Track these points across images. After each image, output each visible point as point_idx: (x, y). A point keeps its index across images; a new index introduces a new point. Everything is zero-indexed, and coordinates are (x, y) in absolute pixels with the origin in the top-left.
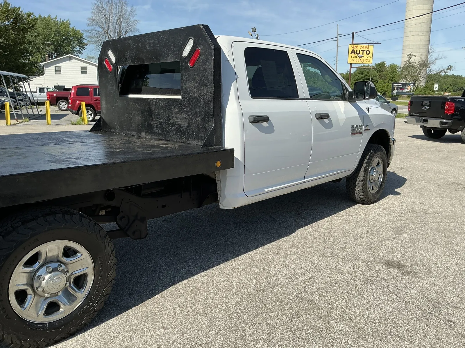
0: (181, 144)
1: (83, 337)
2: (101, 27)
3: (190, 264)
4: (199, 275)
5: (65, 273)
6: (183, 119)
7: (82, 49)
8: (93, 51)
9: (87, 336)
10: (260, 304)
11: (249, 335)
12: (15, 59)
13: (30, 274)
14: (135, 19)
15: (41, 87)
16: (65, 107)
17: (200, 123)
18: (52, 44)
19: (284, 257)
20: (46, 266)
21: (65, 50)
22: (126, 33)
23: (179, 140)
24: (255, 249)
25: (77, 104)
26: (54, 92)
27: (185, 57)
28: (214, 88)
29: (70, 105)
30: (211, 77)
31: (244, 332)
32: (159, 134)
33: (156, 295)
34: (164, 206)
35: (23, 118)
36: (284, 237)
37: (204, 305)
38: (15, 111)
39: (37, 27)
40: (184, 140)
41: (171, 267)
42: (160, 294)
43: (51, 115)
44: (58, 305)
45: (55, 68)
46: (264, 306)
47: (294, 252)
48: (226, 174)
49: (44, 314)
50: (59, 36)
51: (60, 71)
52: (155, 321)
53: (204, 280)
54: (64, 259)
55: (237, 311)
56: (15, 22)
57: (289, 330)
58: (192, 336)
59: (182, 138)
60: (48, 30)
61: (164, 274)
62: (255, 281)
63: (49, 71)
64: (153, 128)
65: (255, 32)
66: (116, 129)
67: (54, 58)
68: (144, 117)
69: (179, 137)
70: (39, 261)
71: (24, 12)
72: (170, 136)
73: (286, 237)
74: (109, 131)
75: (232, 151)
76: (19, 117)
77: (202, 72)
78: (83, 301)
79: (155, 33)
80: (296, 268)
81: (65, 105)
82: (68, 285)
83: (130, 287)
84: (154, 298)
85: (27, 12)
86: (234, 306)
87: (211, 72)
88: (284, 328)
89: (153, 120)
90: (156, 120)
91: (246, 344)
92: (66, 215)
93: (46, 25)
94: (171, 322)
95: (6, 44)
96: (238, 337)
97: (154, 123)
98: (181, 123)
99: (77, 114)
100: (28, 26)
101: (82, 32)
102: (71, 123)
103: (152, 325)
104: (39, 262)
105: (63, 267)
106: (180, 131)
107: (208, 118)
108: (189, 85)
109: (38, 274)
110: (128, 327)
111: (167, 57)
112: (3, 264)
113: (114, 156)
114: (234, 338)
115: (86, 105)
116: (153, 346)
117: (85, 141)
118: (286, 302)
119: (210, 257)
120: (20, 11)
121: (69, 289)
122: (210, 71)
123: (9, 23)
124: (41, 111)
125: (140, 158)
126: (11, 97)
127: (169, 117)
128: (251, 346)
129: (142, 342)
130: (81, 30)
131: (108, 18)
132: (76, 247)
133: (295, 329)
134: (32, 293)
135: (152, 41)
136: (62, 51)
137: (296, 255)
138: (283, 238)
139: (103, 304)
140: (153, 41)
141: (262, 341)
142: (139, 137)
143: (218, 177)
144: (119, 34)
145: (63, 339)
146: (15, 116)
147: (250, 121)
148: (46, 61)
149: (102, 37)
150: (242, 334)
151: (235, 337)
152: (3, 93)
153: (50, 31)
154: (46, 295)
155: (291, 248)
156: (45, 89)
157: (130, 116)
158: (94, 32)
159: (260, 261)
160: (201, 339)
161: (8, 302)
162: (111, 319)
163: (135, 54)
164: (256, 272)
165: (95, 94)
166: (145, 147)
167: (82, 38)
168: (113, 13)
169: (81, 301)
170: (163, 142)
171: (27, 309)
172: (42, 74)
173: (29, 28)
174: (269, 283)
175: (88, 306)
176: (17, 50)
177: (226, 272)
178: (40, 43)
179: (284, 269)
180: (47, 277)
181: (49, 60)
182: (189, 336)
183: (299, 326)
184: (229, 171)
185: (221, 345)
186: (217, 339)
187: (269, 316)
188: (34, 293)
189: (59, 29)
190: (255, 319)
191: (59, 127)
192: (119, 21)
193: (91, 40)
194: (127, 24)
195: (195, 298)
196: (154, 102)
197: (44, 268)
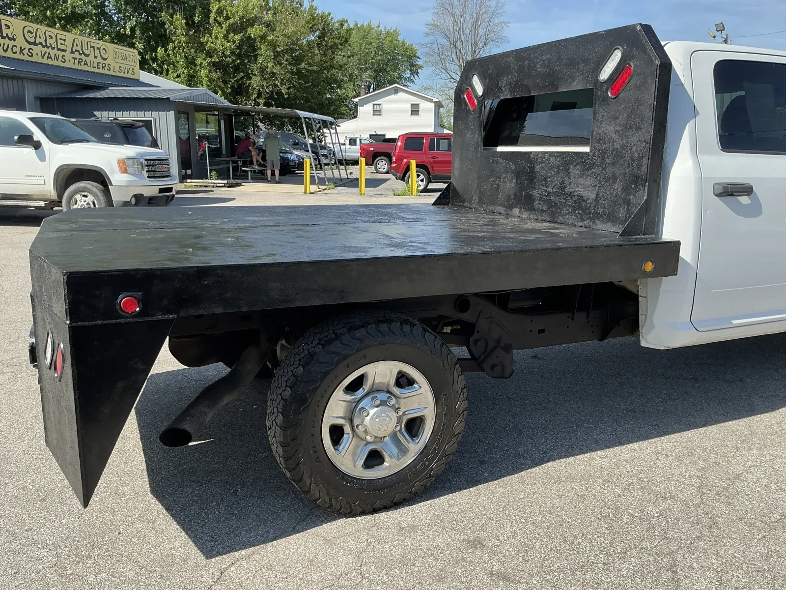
0: (582, 230)
1: (412, 512)
2: (447, 37)
3: (579, 434)
4: (594, 454)
5: (397, 410)
6: (589, 187)
7: (413, 75)
8: (430, 77)
9: (417, 511)
10: (707, 521)
11: (683, 567)
12: (319, 93)
13: (350, 403)
14: (502, 19)
15: (351, 136)
16: (384, 169)
17: (619, 193)
18: (370, 69)
19: (759, 449)
20: (372, 396)
21: (389, 78)
22: (485, 44)
23: (578, 222)
24: (701, 427)
25: (403, 165)
26: (370, 145)
27: (603, 81)
28: (652, 133)
29: (394, 165)
30: (649, 114)
31: (675, 560)
32: (543, 211)
33: (521, 472)
34: (541, 331)
35: (327, 184)
36: (761, 413)
37: (603, 503)
38: (317, 172)
39: (351, 43)
40: (586, 223)
41: (546, 433)
42: (529, 471)
43: (366, 179)
44: (381, 456)
45: (374, 107)
46: (713, 525)
47: (780, 442)
48: (660, 286)
49: (362, 466)
50: (381, 55)
51: (380, 111)
52: (520, 511)
53: (603, 463)
54: (396, 390)
55: (662, 525)
56: (322, 37)
57: (760, 574)
58: (581, 547)
59: (583, 219)
60: (367, 46)
61: (534, 441)
62: (698, 481)
63: (365, 111)
64: (533, 201)
65: (721, 31)
66: (473, 202)
67: (371, 90)
68: (521, 183)
69: (577, 217)
70: (363, 386)
71: (335, 20)
72: (562, 215)
73: (765, 415)
74: (461, 206)
75: (676, 245)
76: (322, 181)
77: (633, 105)
78: (416, 456)
79: (554, 44)
80: (780, 472)
81: (385, 164)
82: (398, 428)
83: (481, 452)
84: (519, 476)
85: (340, 19)
86: (656, 515)
87: (650, 105)
88: (750, 569)
89: (534, 188)
90: (539, 189)
91: (676, 579)
92: (404, 325)
93: (364, 37)
94: (546, 518)
95: (308, 71)
96: (663, 566)
97: (535, 193)
98: (585, 194)
99: (403, 179)
100: (339, 41)
101: (416, 47)
102: (392, 193)
103: (515, 516)
104: (363, 389)
105: (393, 401)
106: (581, 208)
107: (636, 186)
108: (606, 129)
109: (360, 406)
110: (477, 510)
111: (571, 82)
112: (320, 385)
113: (477, 243)
114: (654, 565)
115: (418, 166)
116: (516, 548)
117: (429, 218)
118: (757, 527)
119: (615, 427)
120: (330, 18)
121: (399, 434)
122: (647, 103)
123: (313, 38)
124: (351, 173)
125: (516, 248)
126: (313, 152)
127: (563, 182)
128: (686, 586)
129: (500, 538)
130: (415, 44)
131: (459, 22)
132: (415, 375)
133: (772, 575)
134: (350, 433)
135: (547, 56)
136: (384, 80)
137: (783, 448)
138: (757, 415)
139: (443, 467)
140: (549, 56)
141: (707, 581)
142: (508, 216)
143: (645, 290)
144: (474, 48)
145: (384, 508)
146: (317, 181)
147: (716, 193)
148: (360, 96)
149: (446, 54)
150: (669, 562)
151: (657, 565)
152: (301, 146)
153: (369, 47)
154: (369, 438)
155: (772, 434)
156: (357, 140)
157: (497, 182)
158: (434, 45)
159: (709, 448)
160: (597, 555)
161: (320, 438)
162: (453, 494)
163: (517, 80)
164: (700, 467)
165: (432, 148)
166: (522, 232)
167: (415, 56)
168: (467, 12)
169: (414, 456)
170: (550, 225)
171: (343, 453)
172: (353, 116)
173: (341, 44)
174: (725, 489)
175: (422, 465)
176: (322, 79)
177: (643, 457)
178: (354, 68)
179: (756, 470)
180: (373, 411)
181: (365, 95)
182: (575, 545)
183: (781, 572)
184: (667, 281)
185: (631, 571)
186: (625, 562)
187: (722, 544)
188: (353, 433)
189: (382, 43)
190: (694, 542)
191: (376, 199)
192: (476, 25)
193: (428, 60)
194: (487, 30)
195: (587, 489)
196: (539, 158)
197: (370, 397)
